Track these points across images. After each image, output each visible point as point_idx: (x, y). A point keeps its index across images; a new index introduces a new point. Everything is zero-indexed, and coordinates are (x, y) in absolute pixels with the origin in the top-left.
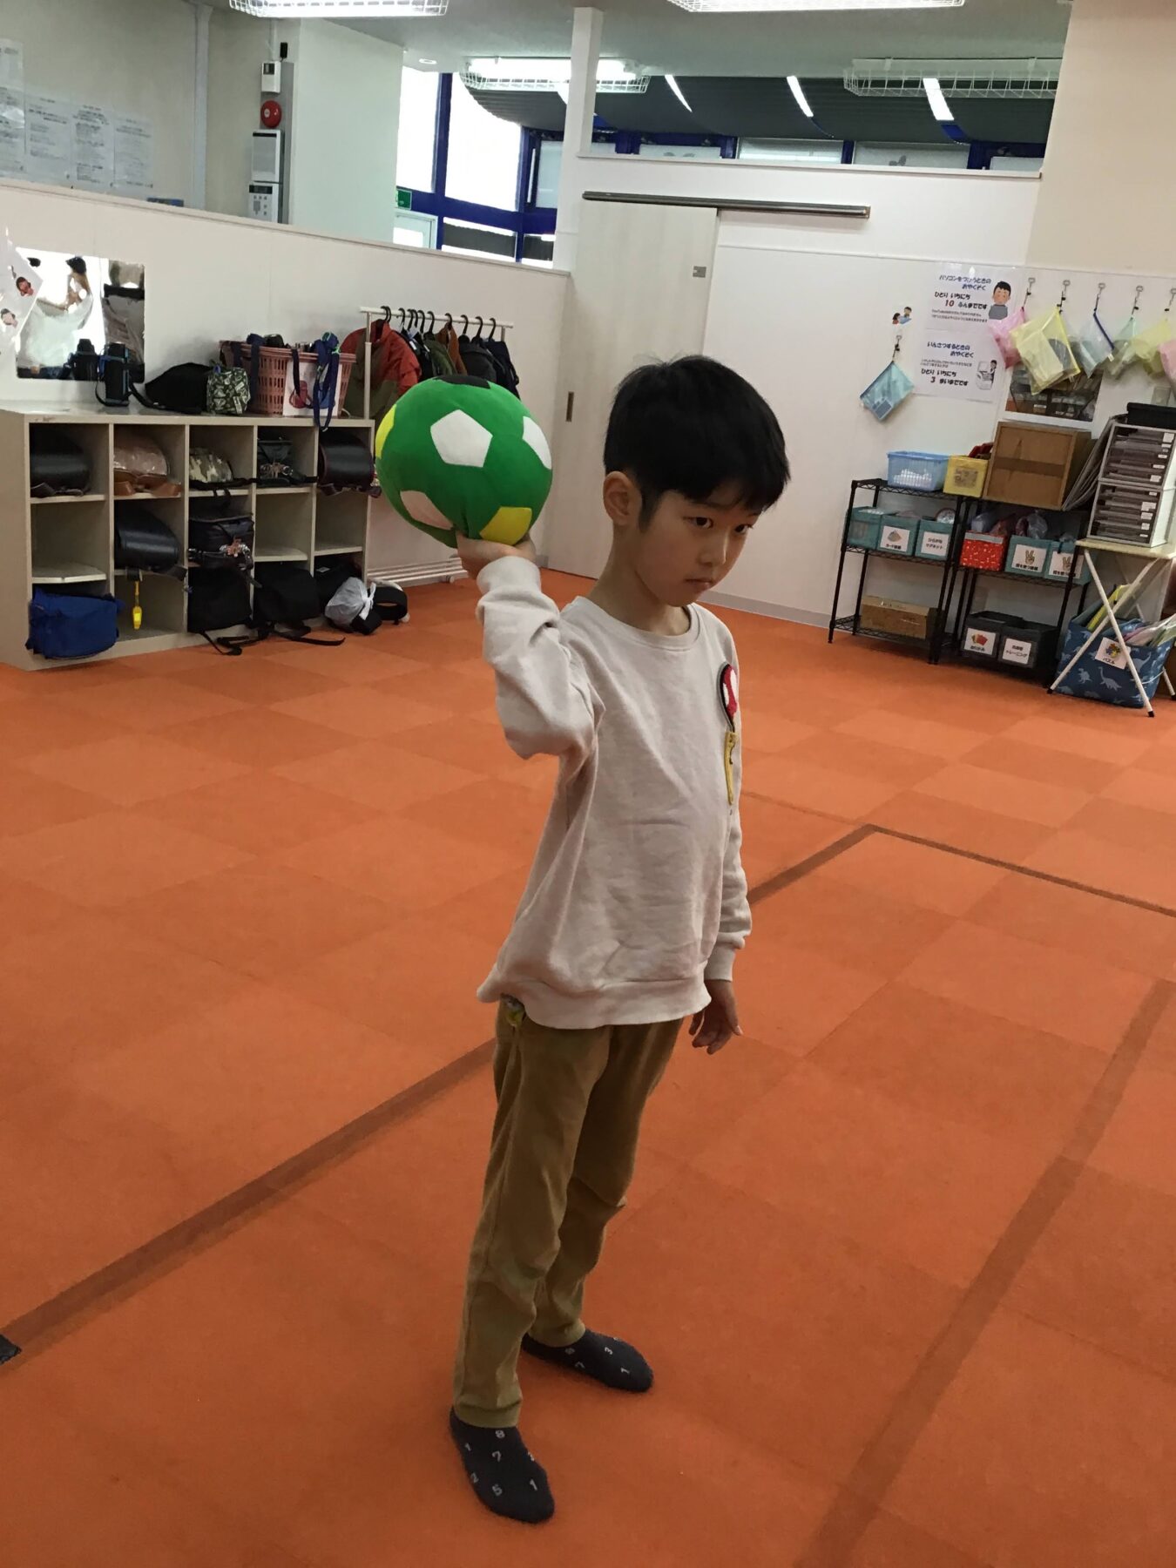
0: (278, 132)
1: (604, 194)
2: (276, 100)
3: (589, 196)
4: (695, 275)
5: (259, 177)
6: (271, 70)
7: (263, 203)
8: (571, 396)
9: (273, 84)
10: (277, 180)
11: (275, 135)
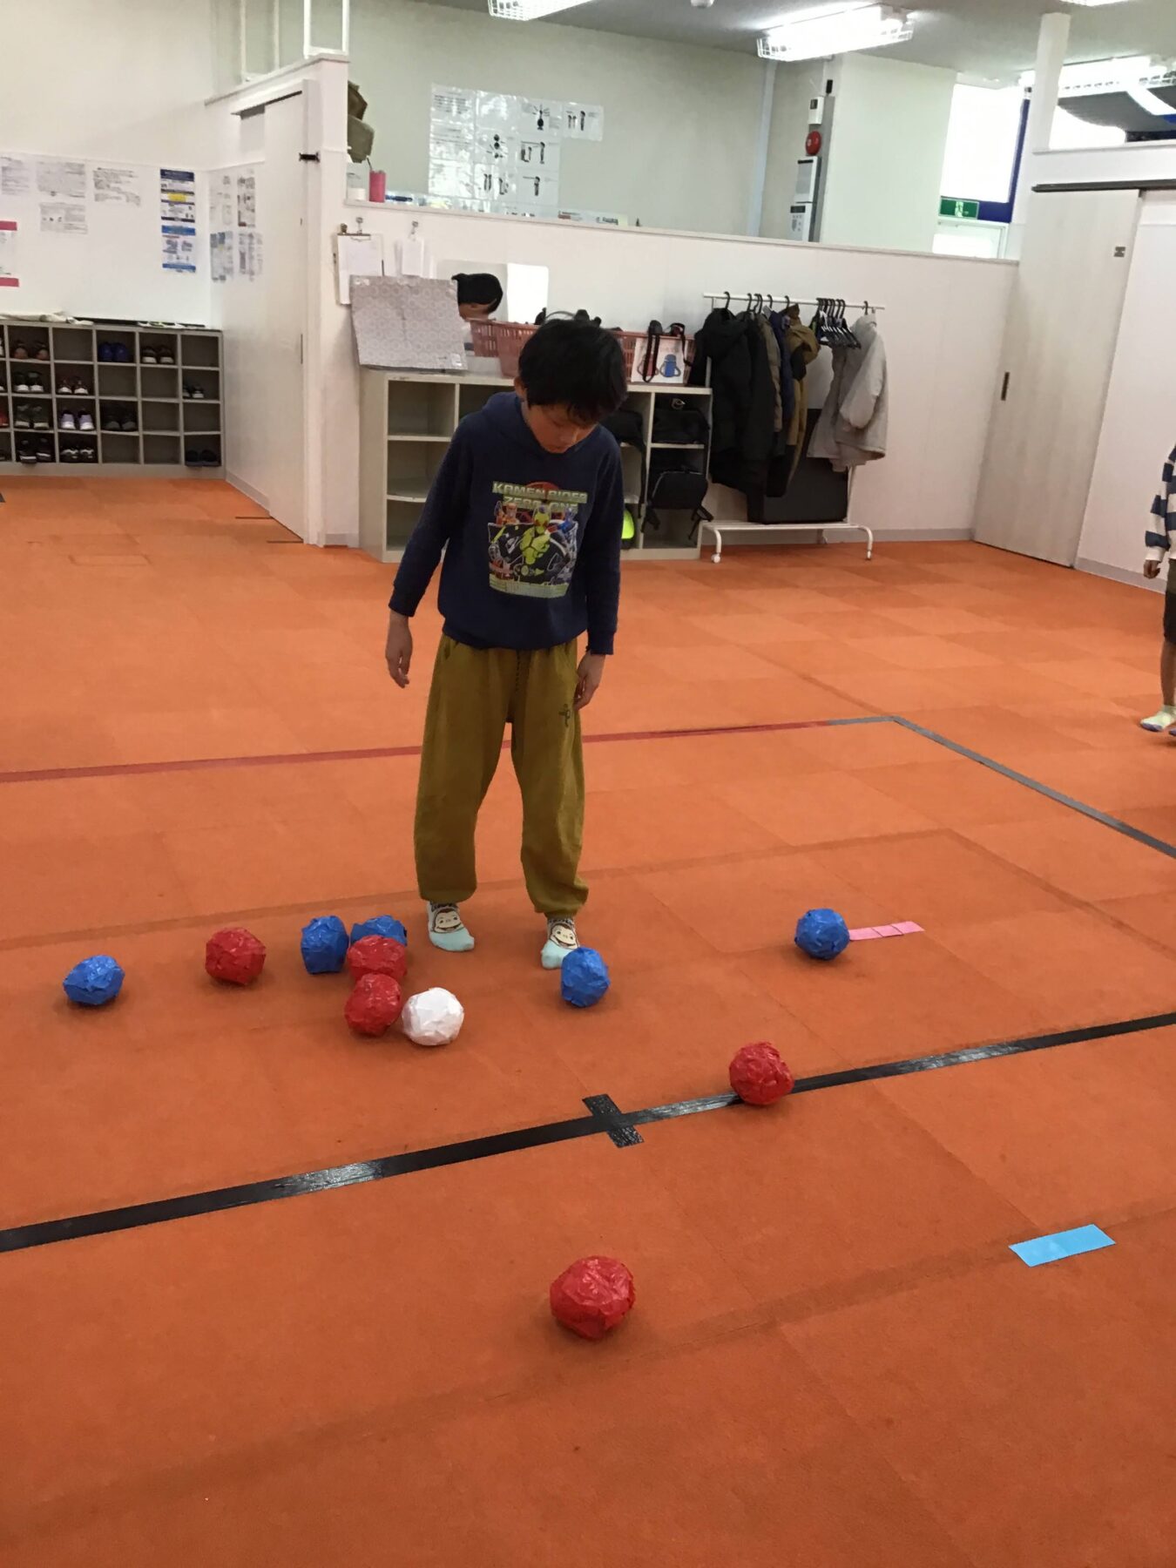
0: (815, 158)
1: (1049, 185)
2: (819, 130)
3: (1040, 189)
4: (1116, 255)
5: (798, 199)
6: (814, 104)
7: (799, 220)
8: (1007, 376)
9: (816, 117)
10: (811, 199)
11: (811, 161)
